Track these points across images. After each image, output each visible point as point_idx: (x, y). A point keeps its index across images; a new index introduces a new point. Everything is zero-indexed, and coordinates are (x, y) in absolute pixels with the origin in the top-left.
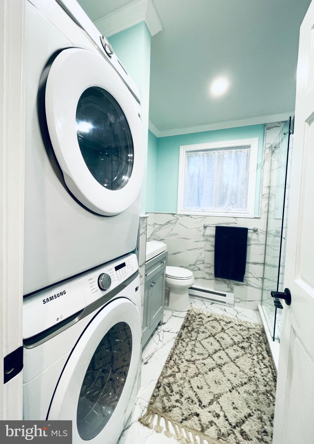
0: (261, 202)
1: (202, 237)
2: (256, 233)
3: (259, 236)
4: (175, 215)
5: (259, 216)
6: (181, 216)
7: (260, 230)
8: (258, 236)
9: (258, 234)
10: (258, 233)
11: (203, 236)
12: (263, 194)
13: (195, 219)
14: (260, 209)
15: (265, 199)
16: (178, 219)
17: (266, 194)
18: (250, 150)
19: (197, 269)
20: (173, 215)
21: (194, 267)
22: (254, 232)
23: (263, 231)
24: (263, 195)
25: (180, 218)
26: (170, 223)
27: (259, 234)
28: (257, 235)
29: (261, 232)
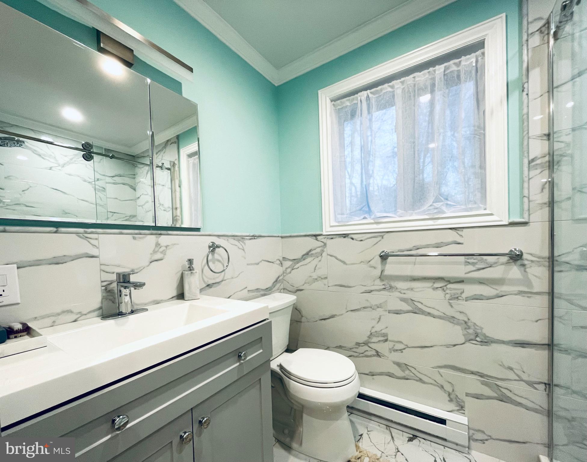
0: (526, 179)
1: (378, 282)
2: (519, 262)
3: (527, 270)
4: (319, 238)
5: (523, 218)
6: (332, 238)
7: (531, 254)
8: (525, 271)
9: (523, 265)
10: (526, 262)
11: (382, 277)
12: (531, 157)
13: (361, 240)
14: (526, 200)
15: (539, 171)
16: (325, 244)
17: (539, 156)
18: (483, 54)
19: (374, 353)
20: (314, 238)
21: (366, 348)
22: (511, 261)
23: (539, 257)
24: (533, 160)
25: (329, 242)
26: (312, 254)
27: (527, 266)
28: (522, 269)
29: (532, 261)
